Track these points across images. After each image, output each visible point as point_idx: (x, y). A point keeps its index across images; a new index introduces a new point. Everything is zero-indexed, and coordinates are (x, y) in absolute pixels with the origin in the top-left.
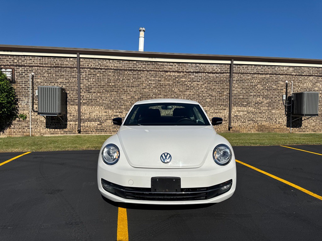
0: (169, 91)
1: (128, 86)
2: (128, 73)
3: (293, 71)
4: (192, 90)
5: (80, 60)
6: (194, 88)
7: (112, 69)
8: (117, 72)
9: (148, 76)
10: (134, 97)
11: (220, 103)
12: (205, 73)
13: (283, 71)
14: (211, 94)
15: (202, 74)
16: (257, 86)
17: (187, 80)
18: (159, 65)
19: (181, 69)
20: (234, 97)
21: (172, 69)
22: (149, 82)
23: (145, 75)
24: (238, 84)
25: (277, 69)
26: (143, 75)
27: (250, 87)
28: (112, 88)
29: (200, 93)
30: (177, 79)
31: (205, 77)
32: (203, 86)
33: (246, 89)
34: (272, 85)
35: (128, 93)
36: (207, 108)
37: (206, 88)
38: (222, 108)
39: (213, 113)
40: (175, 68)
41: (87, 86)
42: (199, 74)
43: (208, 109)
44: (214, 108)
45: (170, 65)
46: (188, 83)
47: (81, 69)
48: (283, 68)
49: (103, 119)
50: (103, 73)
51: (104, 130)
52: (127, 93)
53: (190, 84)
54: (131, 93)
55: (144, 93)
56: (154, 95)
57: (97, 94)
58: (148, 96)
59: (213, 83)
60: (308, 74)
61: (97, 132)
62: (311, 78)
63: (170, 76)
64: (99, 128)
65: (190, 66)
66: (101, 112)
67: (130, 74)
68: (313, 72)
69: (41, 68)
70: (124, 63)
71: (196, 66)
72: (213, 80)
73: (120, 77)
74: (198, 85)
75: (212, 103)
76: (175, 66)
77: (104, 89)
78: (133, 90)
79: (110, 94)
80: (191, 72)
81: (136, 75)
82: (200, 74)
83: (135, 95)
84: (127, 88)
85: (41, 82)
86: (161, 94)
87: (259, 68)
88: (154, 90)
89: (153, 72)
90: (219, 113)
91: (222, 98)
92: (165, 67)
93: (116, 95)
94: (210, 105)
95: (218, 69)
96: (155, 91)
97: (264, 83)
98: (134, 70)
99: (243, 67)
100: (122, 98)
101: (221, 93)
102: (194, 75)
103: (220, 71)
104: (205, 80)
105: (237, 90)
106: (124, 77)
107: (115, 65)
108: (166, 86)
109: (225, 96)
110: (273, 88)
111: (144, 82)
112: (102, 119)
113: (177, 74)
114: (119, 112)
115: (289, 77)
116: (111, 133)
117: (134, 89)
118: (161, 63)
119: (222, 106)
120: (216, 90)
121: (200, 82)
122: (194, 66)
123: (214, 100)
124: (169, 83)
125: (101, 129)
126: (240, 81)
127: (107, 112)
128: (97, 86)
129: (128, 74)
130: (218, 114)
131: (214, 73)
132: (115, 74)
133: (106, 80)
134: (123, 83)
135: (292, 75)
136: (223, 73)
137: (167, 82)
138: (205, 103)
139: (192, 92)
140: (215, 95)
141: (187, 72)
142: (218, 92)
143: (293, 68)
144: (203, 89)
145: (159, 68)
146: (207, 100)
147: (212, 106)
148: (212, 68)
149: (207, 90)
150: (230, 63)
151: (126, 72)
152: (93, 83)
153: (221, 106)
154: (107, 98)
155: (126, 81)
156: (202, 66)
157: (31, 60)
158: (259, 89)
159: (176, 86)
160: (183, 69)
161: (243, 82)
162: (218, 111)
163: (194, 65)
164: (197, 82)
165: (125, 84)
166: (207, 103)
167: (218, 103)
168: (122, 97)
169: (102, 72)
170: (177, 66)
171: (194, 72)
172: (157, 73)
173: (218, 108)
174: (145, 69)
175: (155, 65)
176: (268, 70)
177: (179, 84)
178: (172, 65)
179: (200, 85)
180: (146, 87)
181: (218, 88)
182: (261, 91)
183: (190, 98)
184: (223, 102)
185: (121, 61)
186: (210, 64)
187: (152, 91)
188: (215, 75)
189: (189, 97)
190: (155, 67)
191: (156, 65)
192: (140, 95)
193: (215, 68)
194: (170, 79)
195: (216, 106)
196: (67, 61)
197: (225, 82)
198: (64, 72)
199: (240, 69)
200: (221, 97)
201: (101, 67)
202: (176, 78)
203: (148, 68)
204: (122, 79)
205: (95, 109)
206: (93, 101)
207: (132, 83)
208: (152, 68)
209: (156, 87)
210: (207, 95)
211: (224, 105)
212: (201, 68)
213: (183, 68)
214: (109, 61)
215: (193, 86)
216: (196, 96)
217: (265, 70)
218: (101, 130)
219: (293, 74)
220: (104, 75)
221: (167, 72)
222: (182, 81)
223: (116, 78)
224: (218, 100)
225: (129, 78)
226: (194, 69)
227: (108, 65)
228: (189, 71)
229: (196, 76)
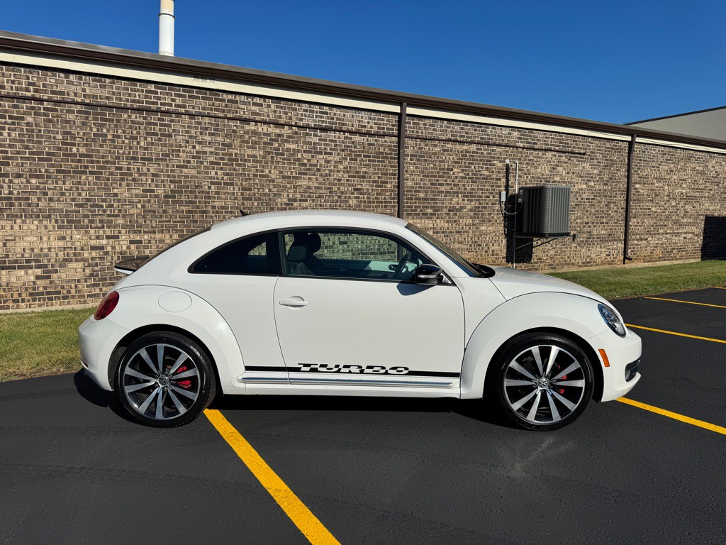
0: (255, 176)
1: (133, 158)
2: (130, 117)
3: (519, 138)
4: (314, 174)
6: (318, 170)
7: (77, 103)
8: (95, 114)
9: (193, 131)
10: (153, 191)
12: (344, 132)
13: (502, 137)
14: (359, 187)
15: (337, 134)
16: (452, 170)
17: (300, 148)
18: (223, 100)
19: (283, 116)
20: (406, 195)
21: (259, 115)
22: (197, 147)
23: (184, 126)
24: (415, 164)
25: (491, 131)
26: (177, 126)
27: (438, 173)
28: (79, 161)
29: (334, 184)
30: (276, 145)
31: (343, 142)
32: (341, 167)
33: (432, 176)
34: (480, 169)
35: (134, 180)
37: (347, 172)
40: (269, 111)
42: (329, 134)
45: (255, 104)
46: (304, 155)
48: (501, 129)
49: (53, 261)
50: (44, 115)
51: (59, 293)
52: (130, 178)
53: (309, 160)
54: (144, 178)
55: (182, 179)
56: (213, 187)
57: (28, 182)
58: (197, 187)
59: (362, 160)
60: (544, 147)
61: (34, 300)
62: (549, 154)
63: (255, 133)
64: (41, 289)
66: (45, 239)
67: (139, 123)
68: (551, 142)
70: (118, 88)
71: (321, 112)
72: (363, 152)
73: (105, 131)
74: (329, 162)
76: (269, 106)
77: (53, 166)
78: (148, 169)
79: (75, 181)
80: (310, 128)
81: (156, 124)
82: (333, 134)
83: (157, 186)
84: (130, 164)
86: (232, 184)
87: (457, 128)
88: (213, 173)
89: (207, 120)
91: (383, 197)
92: (242, 106)
93: (95, 184)
95: (373, 125)
96: (216, 173)
97: (465, 163)
98: (149, 111)
99: (425, 125)
100: (116, 195)
101: (380, 185)
102: (317, 135)
103: (376, 130)
104: (343, 150)
105: (414, 179)
106: (120, 131)
107: (87, 92)
108: (245, 161)
109: (388, 194)
110: (483, 176)
111: (180, 146)
112: (49, 260)
113: (273, 130)
114: (108, 237)
115: (512, 152)
116: (85, 302)
117: (153, 168)
118: (230, 97)
120: (370, 177)
121: (331, 154)
122: (317, 112)
123: (365, 202)
124: (254, 153)
125: (49, 290)
126: (420, 156)
127: (68, 238)
128: (27, 155)
129: (133, 122)
131: (365, 134)
132: (87, 118)
133: (59, 137)
134: (115, 147)
135: (517, 147)
136: (384, 135)
137: (249, 152)
139: (314, 180)
140: (368, 189)
141: (299, 127)
142: (374, 182)
143: (519, 131)
144: (340, 175)
145: (224, 111)
146: (350, 202)
148: (359, 121)
149: (349, 176)
150: (399, 111)
151: (125, 116)
152: (10, 146)
154: (63, 194)
155: (127, 141)
156: (335, 114)
158: (456, 177)
159: (272, 162)
160: (290, 118)
161: (425, 161)
163: (316, 108)
164: (326, 153)
165: (121, 152)
168: (116, 191)
169: (42, 111)
170: (273, 106)
171: (317, 129)
172: (220, 122)
174: (183, 110)
175: (211, 99)
176: (474, 132)
177: (280, 158)
178: (260, 105)
179: (333, 163)
180: (189, 162)
181: (375, 173)
182: (459, 181)
183: (309, 196)
184: (385, 206)
185: (108, 80)
186: (354, 111)
187: (207, 173)
188: (365, 138)
189: (306, 195)
190: (213, 105)
191: (216, 100)
192: (172, 186)
193: (365, 121)
194: (256, 143)
197: (387, 158)
199: (420, 128)
200: (380, 194)
201: (37, 95)
202: (271, 139)
203: (194, 107)
204: (114, 136)
205: (25, 227)
206: (17, 203)
207: (146, 149)
208: (204, 109)
209: (219, 164)
210: (350, 189)
212: (332, 118)
213: (290, 114)
214: (67, 77)
215: (316, 165)
216: (324, 191)
217: (467, 133)
218: (48, 293)
219: (518, 144)
220: (50, 121)
221: (247, 121)
222: (288, 150)
223: (91, 130)
224: (373, 202)
225: (135, 132)
226: (317, 119)
227: (61, 88)
228: (305, 125)
229: (323, 140)
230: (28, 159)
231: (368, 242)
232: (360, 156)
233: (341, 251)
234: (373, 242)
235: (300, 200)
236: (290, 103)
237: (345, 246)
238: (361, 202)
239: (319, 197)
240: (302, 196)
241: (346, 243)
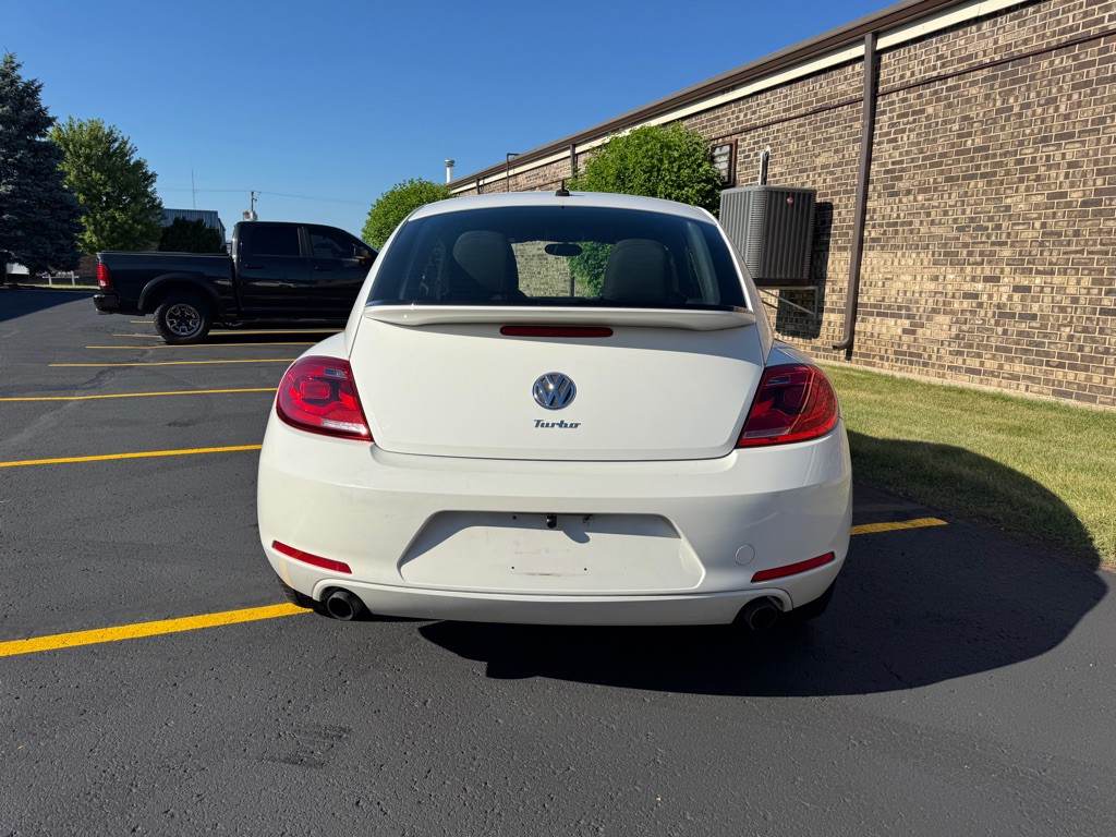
1: (1045, 140)
2: (1051, 63)
5: (880, 60)
7: (982, 67)
8: (1004, 76)
10: (1064, 195)
28: (972, 159)
41: (890, 167)
47: (880, 98)
49: (921, 310)
50: (947, 98)
51: (920, 356)
52: (1032, 176)
54: (1053, 173)
57: (915, 200)
61: (897, 360)
64: (905, 348)
66: (919, 278)
67: (1066, 70)
69: (786, 124)
77: (942, 172)
78: (1064, 154)
79: (962, 191)
81: (1092, 64)
83: (1072, 185)
84: (1037, 150)
85: (782, 174)
93: (985, 192)
98: (1086, 40)
100: (1008, 208)
106: (1032, 95)
107: (1000, 43)
112: (918, 308)
114: (987, 279)
116: (943, 376)
117: (1072, 151)
125: (912, 350)
127: (941, 278)
128: (920, 163)
129: (1055, 72)
132: (992, 88)
133: (956, 127)
134: (1021, 125)
151: (1045, 64)
152: (908, 153)
154: (946, 213)
155: (1039, 110)
157: (768, 102)
165: (1028, 131)
168: (1009, 201)
169: (944, 93)
185: (1030, 10)
196: (846, 79)
198: (833, 125)
201: (942, 72)
204: (1023, 107)
205: (903, 263)
206: (900, 229)
207: (1067, 117)
214: (979, 29)
218: (911, 354)
223: (994, 105)
225: (1054, 90)
227: (971, 50)
230: (919, 167)
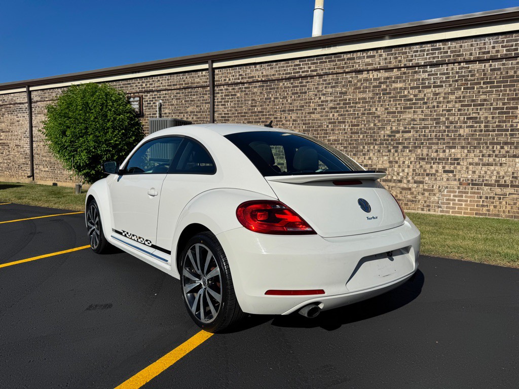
0: (363, 114)
1: (284, 111)
2: (284, 84)
4: (420, 107)
5: (214, 72)
6: (426, 103)
7: (258, 81)
8: (267, 86)
9: (320, 87)
11: (502, 139)
12: (459, 63)
14: (474, 115)
15: (451, 66)
17: (407, 86)
18: (344, 60)
19: (393, 61)
21: (372, 64)
22: (322, 98)
23: (314, 85)
26: (310, 85)
28: (258, 116)
29: (442, 115)
30: (383, 86)
31: (457, 73)
32: (452, 97)
35: (283, 124)
36: (459, 151)
37: (460, 101)
38: (507, 152)
39: (477, 164)
40: (380, 60)
41: (223, 115)
42: (440, 68)
43: (464, 155)
44: (481, 152)
45: (368, 57)
46: (411, 91)
47: (216, 87)
50: (245, 91)
52: (281, 123)
53: (415, 96)
54: (288, 123)
55: (311, 122)
56: (330, 126)
58: (319, 127)
59: (482, 88)
63: (366, 80)
65: (417, 51)
67: (289, 87)
69: (170, 92)
70: (279, 68)
71: (432, 50)
72: (483, 79)
73: (270, 95)
74: (437, 94)
75: (476, 139)
76: (381, 55)
78: (291, 117)
80: (419, 66)
81: (297, 86)
82: (445, 67)
84: (281, 114)
85: (170, 113)
86: (344, 122)
88: (331, 115)
89: (331, 77)
90: (496, 165)
91: (509, 125)
92: (358, 61)
94: (469, 143)
95: (500, 49)
96: (333, 115)
98: (295, 78)
101: (505, 112)
102: (426, 72)
103: (505, 52)
104: (457, 81)
106: (278, 94)
107: (264, 74)
108: (356, 103)
111: (311, 99)
113: (383, 74)
117: (294, 116)
118: (349, 56)
119: (506, 147)
120: (491, 104)
121: (442, 86)
122: (428, 50)
123: (481, 131)
124: (364, 96)
129: (285, 87)
130: (492, 168)
131: (487, 60)
132: (263, 90)
133: (250, 103)
134: (275, 105)
137: (361, 96)
138: (455, 139)
139: (420, 112)
140: (486, 118)
141: (408, 67)
142: (495, 109)
144: (450, 105)
145: (343, 67)
146: (461, 131)
147: (475, 147)
148: (480, 49)
149: (462, 106)
151: (281, 84)
152: (231, 110)
153: (502, 148)
155: (281, 100)
156: (449, 48)
157: (159, 81)
159: (379, 101)
160: (400, 61)
162: (494, 160)
163: (429, 47)
164: (434, 87)
165: (278, 107)
166: (459, 139)
167: (493, 139)
169: (244, 89)
170: (384, 55)
171: (427, 66)
172: (340, 76)
173: (494, 151)
174: (315, 73)
175: (335, 61)
177: (386, 97)
178: (374, 56)
179: (443, 95)
180: (316, 109)
181: (497, 100)
183: (413, 128)
184: (511, 135)
185: (274, 64)
186: (474, 39)
187: (327, 116)
188: (487, 65)
189: (410, 127)
190: (336, 65)
191: (338, 61)
192: (304, 127)
193: (488, 47)
194: (366, 87)
195: (488, 147)
196: (199, 76)
198: (194, 95)
200: (504, 122)
201: (242, 81)
202: (380, 83)
203: (322, 70)
204: (275, 98)
207: (291, 104)
208: (329, 69)
209: (336, 108)
210: (462, 118)
211: (513, 143)
212: (447, 52)
213: (399, 58)
214: (255, 67)
215: (423, 99)
216: (430, 122)
220: (246, 94)
221: (360, 72)
222: (395, 89)
223: (264, 96)
224: (494, 131)
225: (286, 94)
226: (428, 57)
227: (253, 74)
228: (414, 65)
229: (433, 75)
230: (236, 116)
231: (483, 172)
232: (480, 83)
233: (445, 180)
234: (489, 173)
235: (403, 132)
236: (400, 48)
237: (451, 175)
238: (475, 131)
239: (424, 128)
240: (405, 128)
241: (452, 172)
